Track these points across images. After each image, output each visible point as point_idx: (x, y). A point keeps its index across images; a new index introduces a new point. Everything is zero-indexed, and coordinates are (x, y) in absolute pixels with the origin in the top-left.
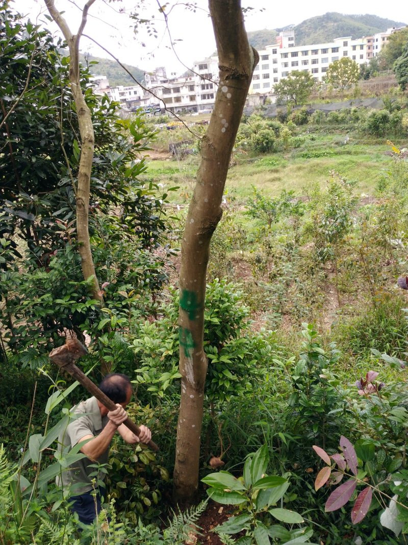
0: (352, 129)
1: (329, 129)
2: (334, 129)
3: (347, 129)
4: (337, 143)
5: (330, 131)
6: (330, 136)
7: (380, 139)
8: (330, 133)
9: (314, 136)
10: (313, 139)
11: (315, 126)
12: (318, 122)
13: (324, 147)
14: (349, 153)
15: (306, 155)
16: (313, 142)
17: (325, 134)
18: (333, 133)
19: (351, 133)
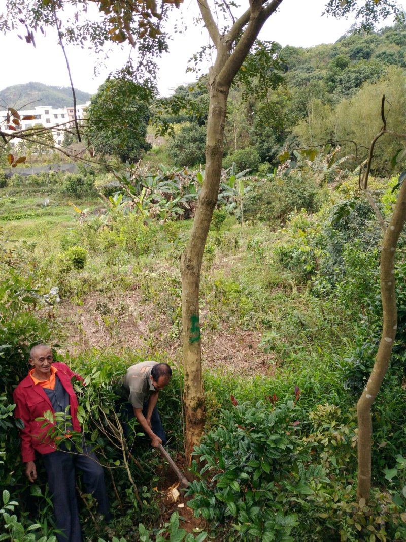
0: (52, 191)
1: (29, 192)
2: (35, 191)
3: (47, 192)
4: (38, 205)
5: (31, 194)
6: (30, 199)
7: (79, 201)
8: (31, 195)
9: (14, 199)
10: (13, 202)
11: (14, 189)
12: (18, 185)
13: (25, 209)
14: (50, 214)
15: (6, 218)
16: (13, 205)
17: (26, 196)
18: (34, 195)
19: (52, 196)
